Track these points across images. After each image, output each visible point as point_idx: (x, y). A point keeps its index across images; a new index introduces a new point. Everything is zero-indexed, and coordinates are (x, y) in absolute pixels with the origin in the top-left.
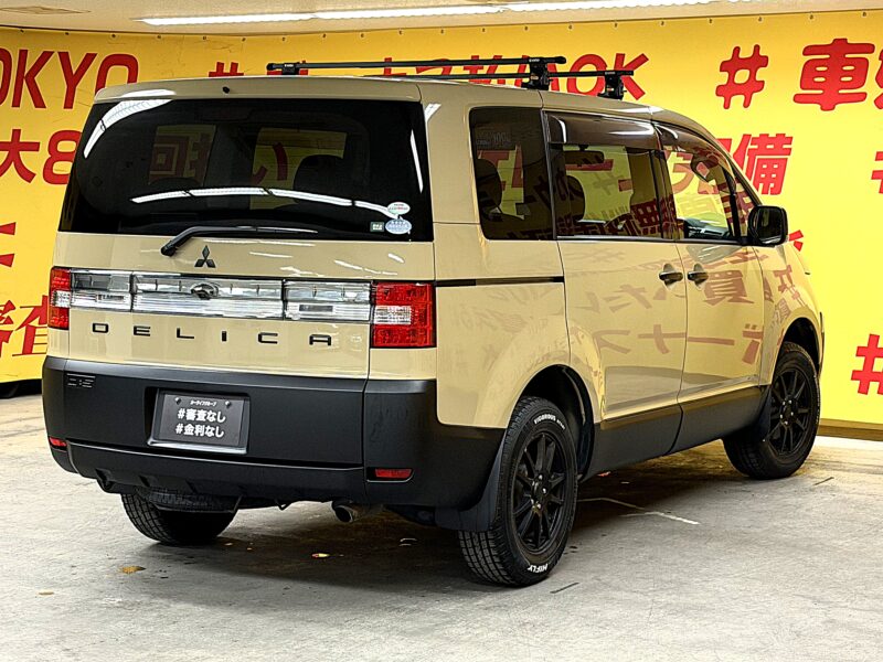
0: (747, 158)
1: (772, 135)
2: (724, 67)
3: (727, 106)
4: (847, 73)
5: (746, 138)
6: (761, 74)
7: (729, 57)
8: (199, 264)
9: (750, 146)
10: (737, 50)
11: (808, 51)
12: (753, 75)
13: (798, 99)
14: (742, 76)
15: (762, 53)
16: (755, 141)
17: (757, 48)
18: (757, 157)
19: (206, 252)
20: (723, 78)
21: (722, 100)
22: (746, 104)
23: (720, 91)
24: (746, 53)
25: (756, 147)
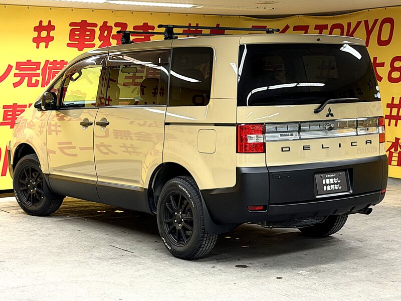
0: (48, 71)
1: (59, 61)
2: (36, 29)
3: (38, 47)
4: (88, 35)
5: (47, 62)
6: (52, 34)
7: (37, 25)
8: (328, 116)
9: (49, 66)
10: (41, 22)
11: (71, 24)
12: (49, 34)
13: (69, 45)
14: (44, 34)
15: (52, 24)
16: (51, 63)
17: (50, 22)
18: (53, 70)
19: (330, 110)
20: (36, 34)
21: (35, 44)
22: (46, 47)
23: (34, 40)
24: (45, 24)
25: (52, 66)
